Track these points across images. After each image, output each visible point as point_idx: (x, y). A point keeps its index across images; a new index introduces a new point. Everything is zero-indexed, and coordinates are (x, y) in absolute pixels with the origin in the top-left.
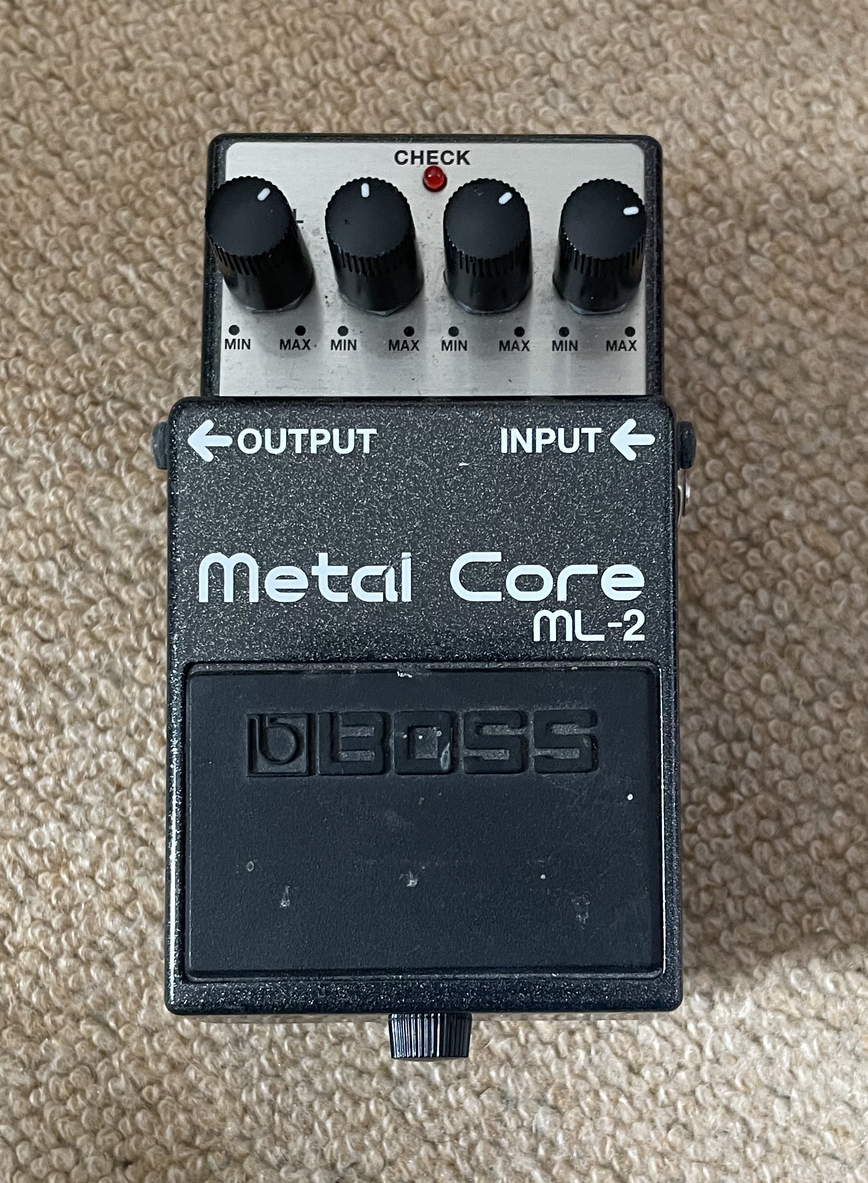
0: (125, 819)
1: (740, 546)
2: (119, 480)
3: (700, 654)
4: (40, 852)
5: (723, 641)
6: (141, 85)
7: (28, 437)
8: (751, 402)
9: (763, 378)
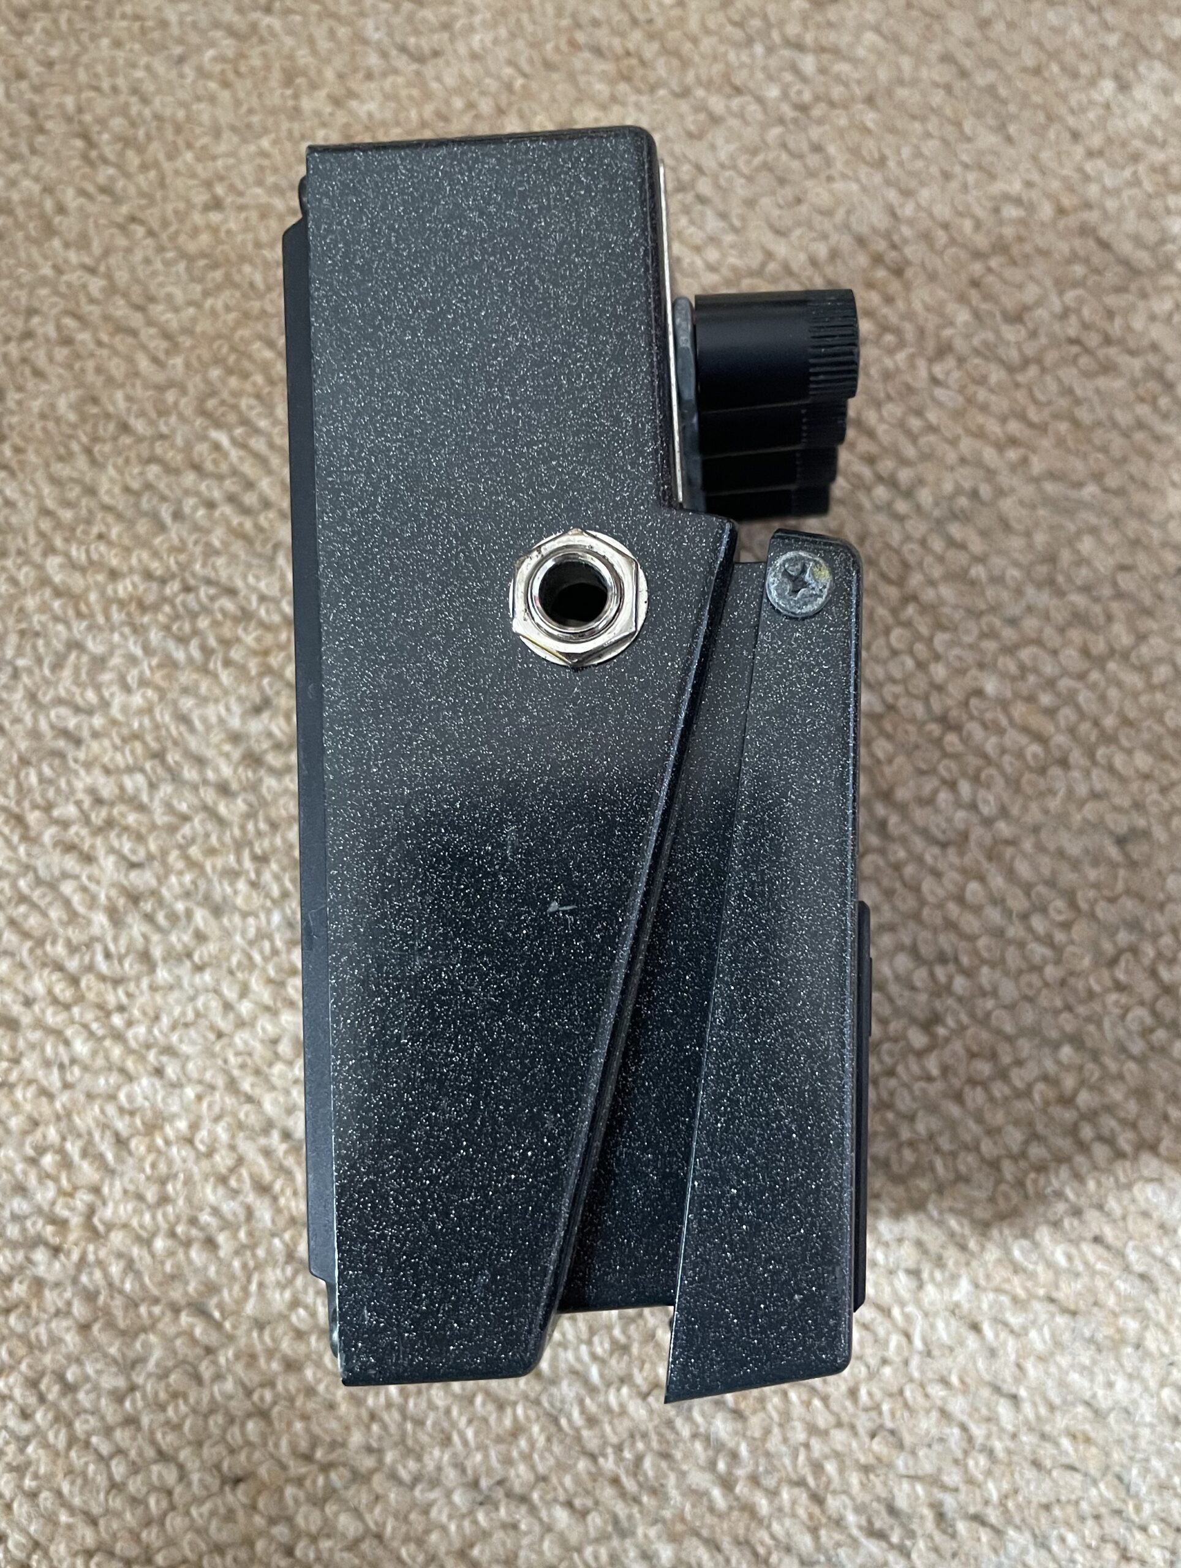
0: (227, 1072)
1: (934, 728)
2: (215, 676)
3: (892, 859)
4: (132, 1113)
5: (918, 843)
6: (232, 225)
7: (112, 630)
8: (941, 559)
9: (955, 530)
